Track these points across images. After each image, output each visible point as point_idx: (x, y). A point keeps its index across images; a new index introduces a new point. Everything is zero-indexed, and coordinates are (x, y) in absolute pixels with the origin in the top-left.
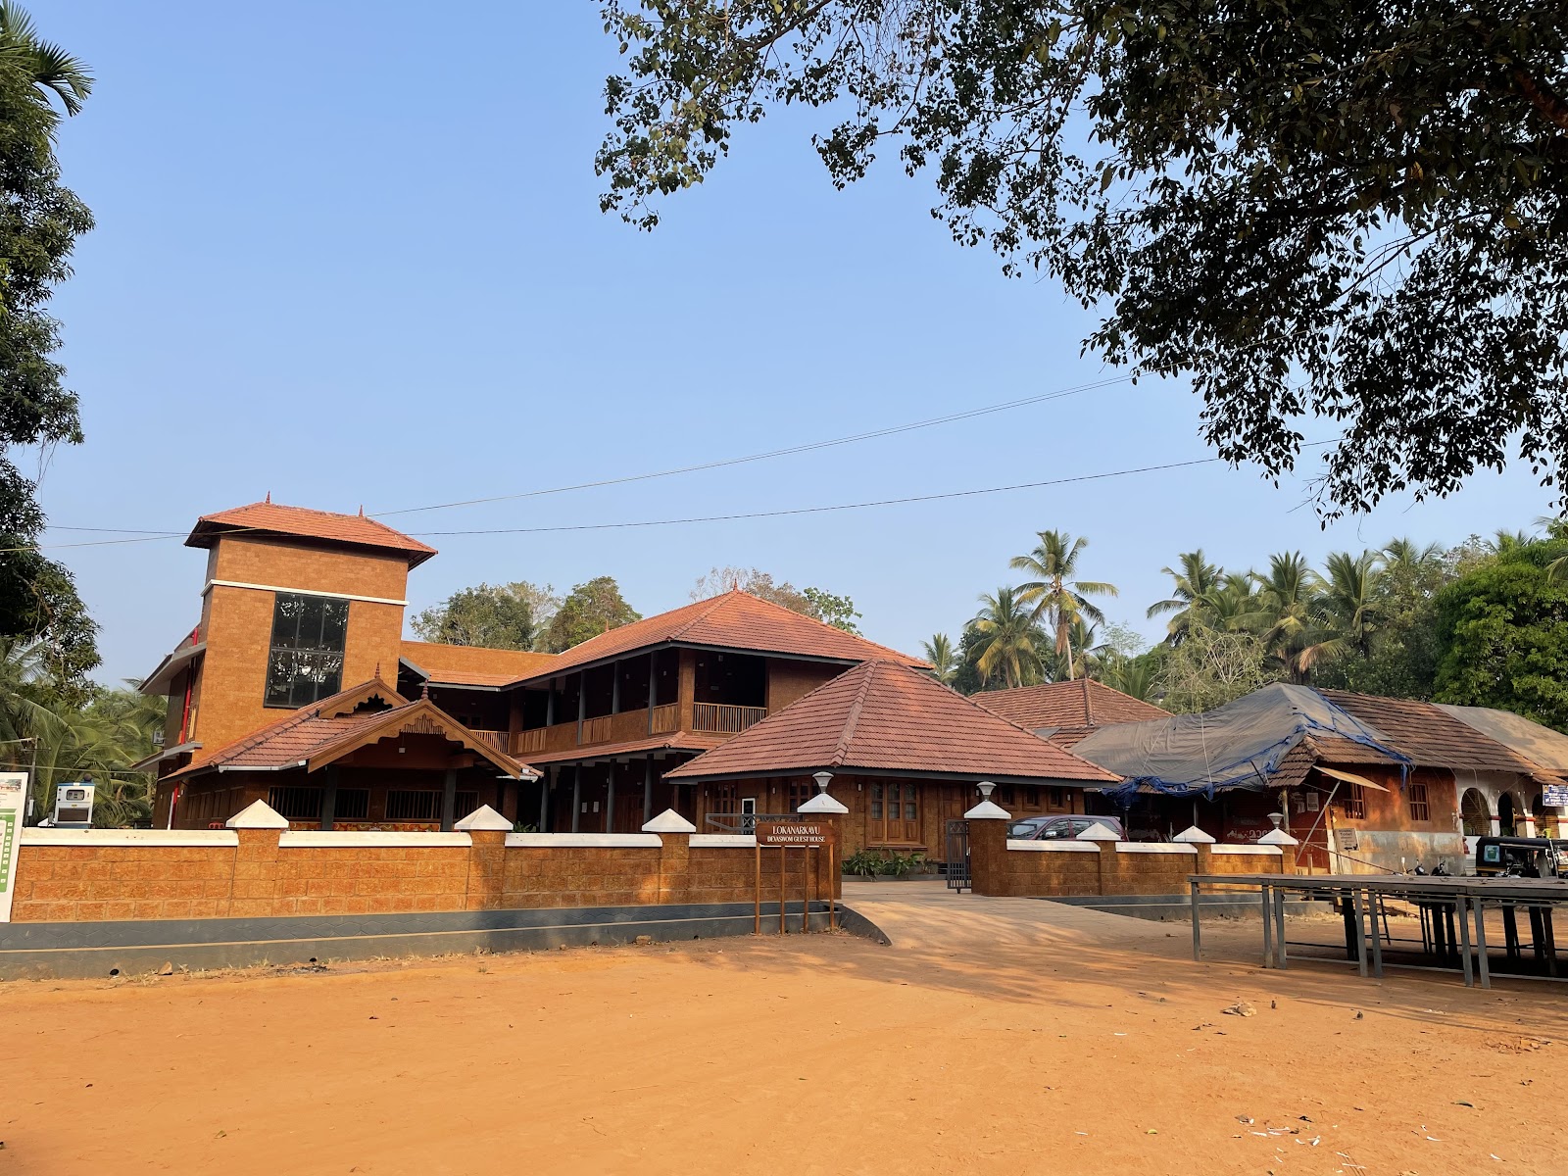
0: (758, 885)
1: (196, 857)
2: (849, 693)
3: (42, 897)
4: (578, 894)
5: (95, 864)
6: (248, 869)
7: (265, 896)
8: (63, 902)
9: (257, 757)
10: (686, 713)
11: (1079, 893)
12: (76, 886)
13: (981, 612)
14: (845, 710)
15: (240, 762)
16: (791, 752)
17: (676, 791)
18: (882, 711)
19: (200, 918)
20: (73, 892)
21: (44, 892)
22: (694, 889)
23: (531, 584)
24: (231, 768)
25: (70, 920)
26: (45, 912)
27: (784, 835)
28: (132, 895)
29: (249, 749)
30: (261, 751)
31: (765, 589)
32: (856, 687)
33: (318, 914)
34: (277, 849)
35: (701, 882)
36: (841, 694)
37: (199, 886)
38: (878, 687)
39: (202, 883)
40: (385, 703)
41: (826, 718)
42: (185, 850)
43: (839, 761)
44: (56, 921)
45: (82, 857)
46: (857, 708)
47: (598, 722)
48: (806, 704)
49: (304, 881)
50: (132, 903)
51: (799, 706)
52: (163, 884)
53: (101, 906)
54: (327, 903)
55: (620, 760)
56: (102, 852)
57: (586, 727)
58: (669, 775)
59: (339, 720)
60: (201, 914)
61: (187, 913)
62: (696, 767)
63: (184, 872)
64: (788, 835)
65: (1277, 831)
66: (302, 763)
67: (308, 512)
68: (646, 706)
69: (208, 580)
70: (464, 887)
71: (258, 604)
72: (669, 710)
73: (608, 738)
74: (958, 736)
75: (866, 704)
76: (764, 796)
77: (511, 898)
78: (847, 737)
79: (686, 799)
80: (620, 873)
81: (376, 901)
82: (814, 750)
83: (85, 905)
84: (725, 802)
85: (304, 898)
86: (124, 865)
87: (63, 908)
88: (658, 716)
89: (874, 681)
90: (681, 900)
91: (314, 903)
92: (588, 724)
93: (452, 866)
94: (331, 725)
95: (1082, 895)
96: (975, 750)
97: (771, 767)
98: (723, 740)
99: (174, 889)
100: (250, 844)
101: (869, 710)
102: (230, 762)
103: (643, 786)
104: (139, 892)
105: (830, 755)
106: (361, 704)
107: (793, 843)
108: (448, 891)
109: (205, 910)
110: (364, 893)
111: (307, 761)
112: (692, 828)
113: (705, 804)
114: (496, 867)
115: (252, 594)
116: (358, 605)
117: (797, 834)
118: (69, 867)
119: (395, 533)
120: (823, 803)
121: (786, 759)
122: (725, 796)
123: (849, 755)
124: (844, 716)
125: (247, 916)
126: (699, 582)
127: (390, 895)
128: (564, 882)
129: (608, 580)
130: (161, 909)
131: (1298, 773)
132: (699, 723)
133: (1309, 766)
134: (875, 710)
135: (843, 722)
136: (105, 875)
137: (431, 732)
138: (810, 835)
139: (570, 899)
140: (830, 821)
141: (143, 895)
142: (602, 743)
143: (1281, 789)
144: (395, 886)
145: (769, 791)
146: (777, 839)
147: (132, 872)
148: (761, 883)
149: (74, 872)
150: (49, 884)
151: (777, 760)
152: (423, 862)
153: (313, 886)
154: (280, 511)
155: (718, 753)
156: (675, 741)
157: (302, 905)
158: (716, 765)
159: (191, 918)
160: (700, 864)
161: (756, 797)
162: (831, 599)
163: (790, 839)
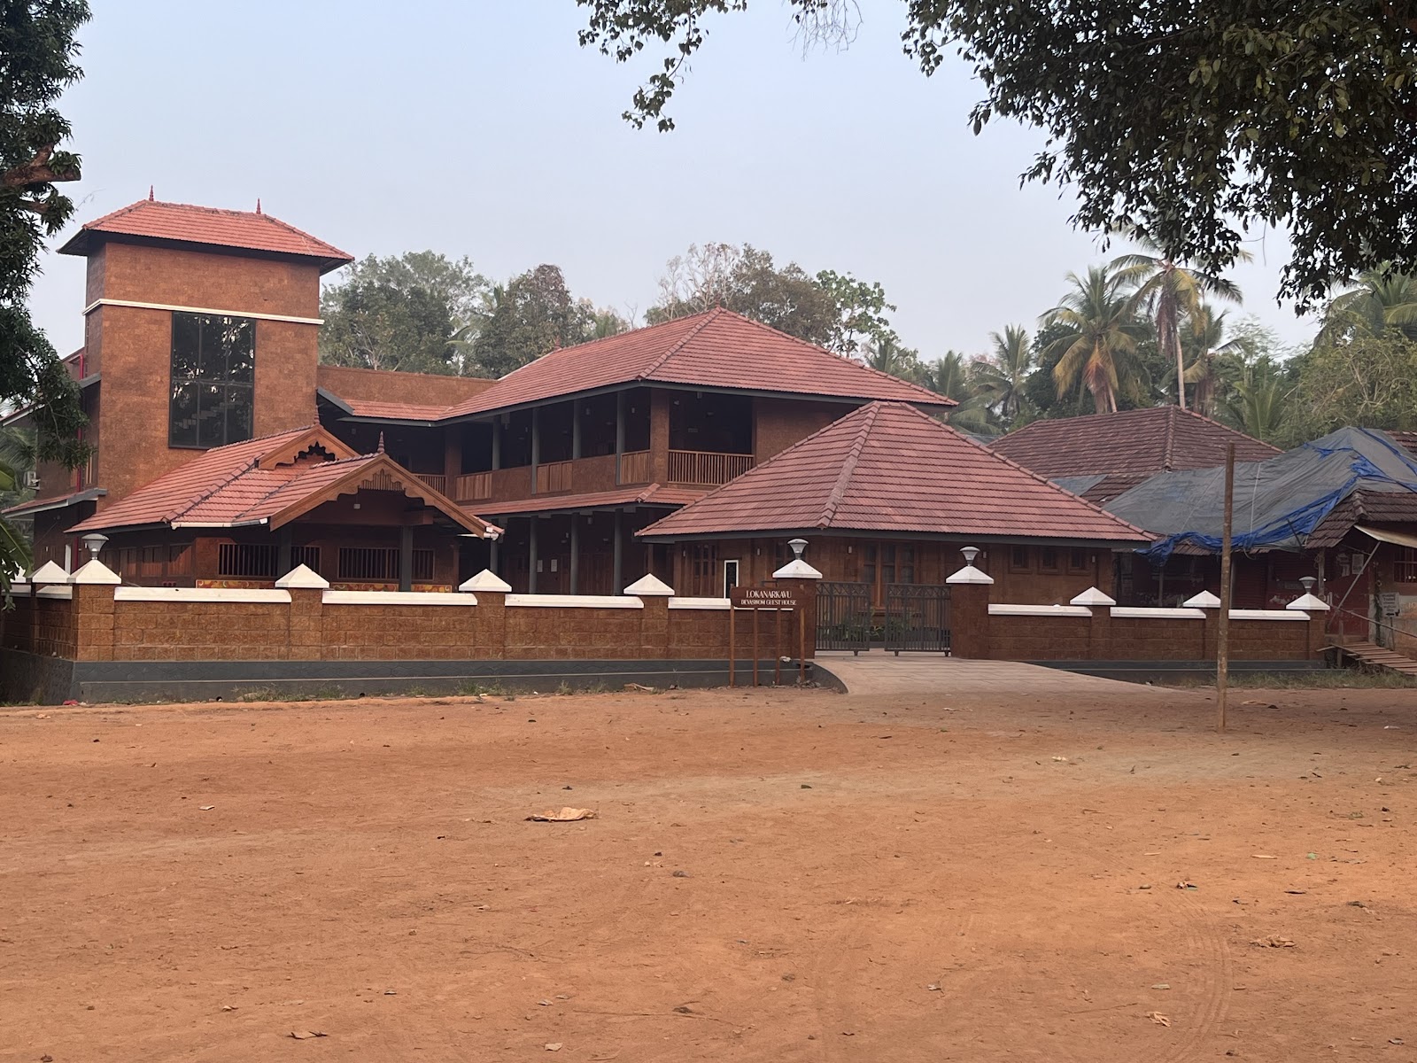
0: (733, 643)
1: (260, 611)
2: (845, 443)
3: (151, 642)
4: (570, 648)
5: (186, 616)
6: (300, 622)
7: (315, 644)
8: (166, 646)
9: (207, 513)
10: (660, 461)
11: (1066, 657)
12: (174, 633)
13: (1066, 298)
14: (839, 464)
15: (191, 518)
16: (778, 511)
17: (651, 548)
18: (879, 464)
19: (266, 660)
20: (172, 638)
21: (152, 638)
22: (673, 646)
23: (438, 254)
24: (184, 525)
25: (173, 660)
26: (154, 653)
27: (757, 599)
28: (215, 642)
29: (197, 504)
30: (209, 506)
31: (764, 275)
32: (853, 436)
33: (356, 660)
34: (321, 606)
35: (681, 641)
36: (834, 445)
37: (264, 635)
38: (878, 437)
39: (266, 632)
40: (327, 452)
41: (818, 473)
42: (251, 606)
43: (827, 523)
44: (163, 661)
45: (175, 610)
46: (851, 463)
47: (557, 468)
48: (797, 455)
49: (343, 632)
50: (217, 647)
51: (788, 456)
52: (237, 633)
53: (193, 648)
54: (362, 651)
55: (583, 513)
56: (190, 606)
57: (541, 474)
58: (642, 533)
59: (279, 471)
60: (267, 657)
61: (257, 657)
62: (673, 524)
63: (252, 623)
64: (761, 598)
65: (1308, 596)
66: (264, 521)
67: (198, 209)
68: (612, 451)
69: (90, 298)
70: (472, 640)
71: (154, 327)
72: (640, 458)
73: (569, 487)
74: (966, 492)
75: (862, 457)
76: (748, 558)
77: (512, 650)
78: (836, 493)
79: (663, 558)
80: (606, 631)
81: (401, 650)
82: (801, 510)
83: (182, 649)
84: (706, 564)
85: (344, 647)
86: (208, 617)
87: (166, 651)
88: (627, 463)
89: (874, 429)
90: (661, 656)
91: (353, 651)
92: (543, 470)
93: (461, 622)
94: (273, 477)
95: (1069, 660)
96: (985, 508)
97: (755, 527)
98: (704, 494)
99: (246, 637)
100: (300, 601)
101: (864, 464)
102: (181, 518)
103: (612, 542)
104: (221, 638)
105: (817, 516)
106: (301, 453)
107: (766, 606)
108: (459, 643)
109: (270, 654)
110: (390, 643)
111: (269, 518)
112: (670, 591)
113: (683, 564)
114: (498, 624)
115: (146, 315)
116: (265, 325)
117: (769, 598)
118: (168, 618)
119: (302, 234)
120: (797, 569)
121: (770, 519)
122: (706, 556)
123: (838, 516)
124: (835, 471)
125: (303, 660)
126: (671, 265)
127: (412, 645)
128: (557, 638)
129: (551, 268)
130: (238, 652)
131: (1336, 533)
132: (674, 474)
133: (1350, 525)
134: (872, 464)
135: (833, 478)
136: (194, 625)
137: (390, 488)
138: (781, 598)
139: (562, 652)
140: (802, 586)
141: (223, 641)
142: (562, 493)
143: (1318, 549)
144: (416, 638)
145: (754, 552)
146: (750, 602)
147: (214, 623)
148: (736, 642)
149: (172, 622)
150: (154, 631)
151: (762, 519)
152: (437, 618)
153: (351, 636)
154: (166, 211)
155: (697, 509)
156: (646, 495)
157: (345, 650)
158: (696, 523)
159: (260, 660)
160: (678, 624)
161: (740, 559)
162: (855, 285)
163: (763, 602)
